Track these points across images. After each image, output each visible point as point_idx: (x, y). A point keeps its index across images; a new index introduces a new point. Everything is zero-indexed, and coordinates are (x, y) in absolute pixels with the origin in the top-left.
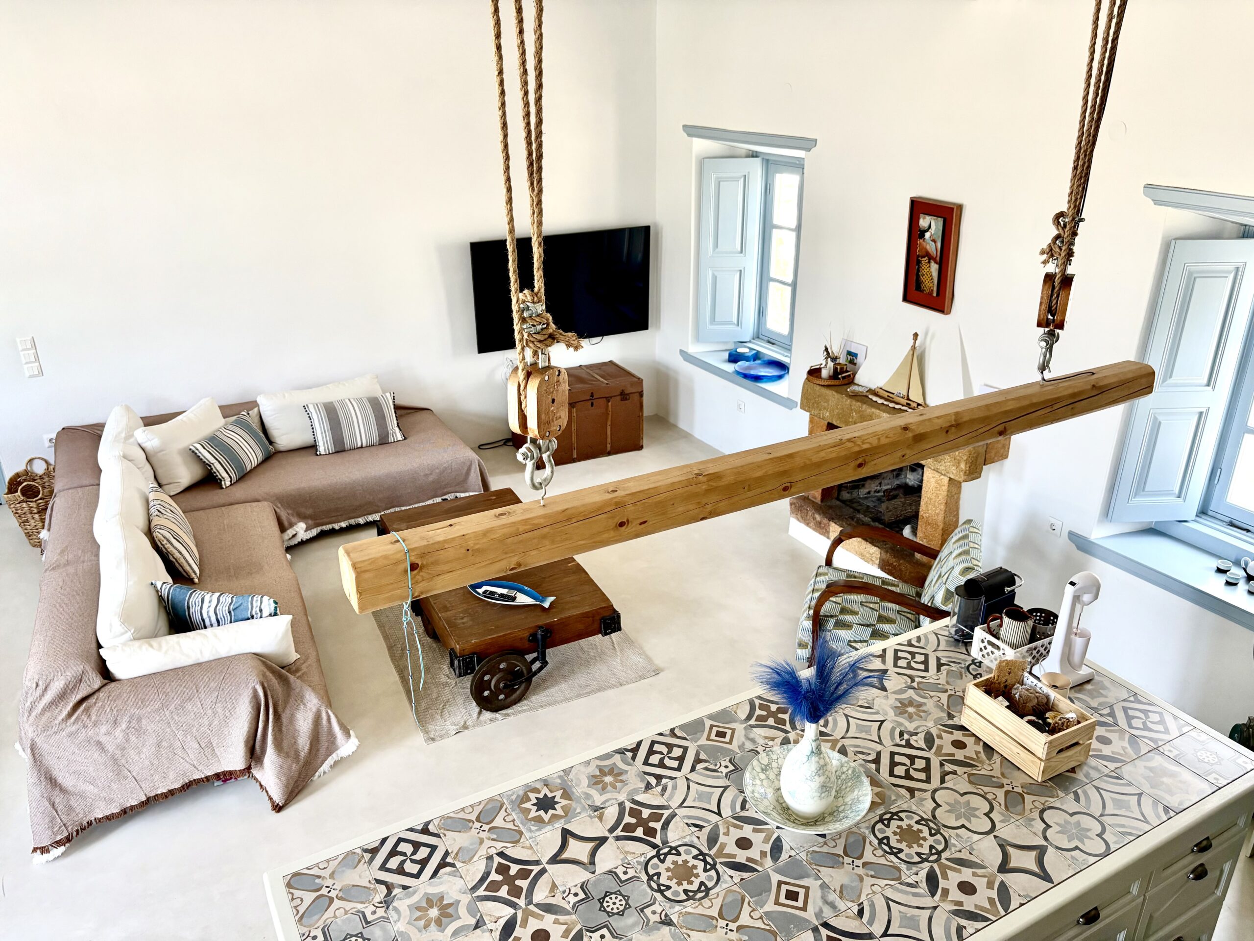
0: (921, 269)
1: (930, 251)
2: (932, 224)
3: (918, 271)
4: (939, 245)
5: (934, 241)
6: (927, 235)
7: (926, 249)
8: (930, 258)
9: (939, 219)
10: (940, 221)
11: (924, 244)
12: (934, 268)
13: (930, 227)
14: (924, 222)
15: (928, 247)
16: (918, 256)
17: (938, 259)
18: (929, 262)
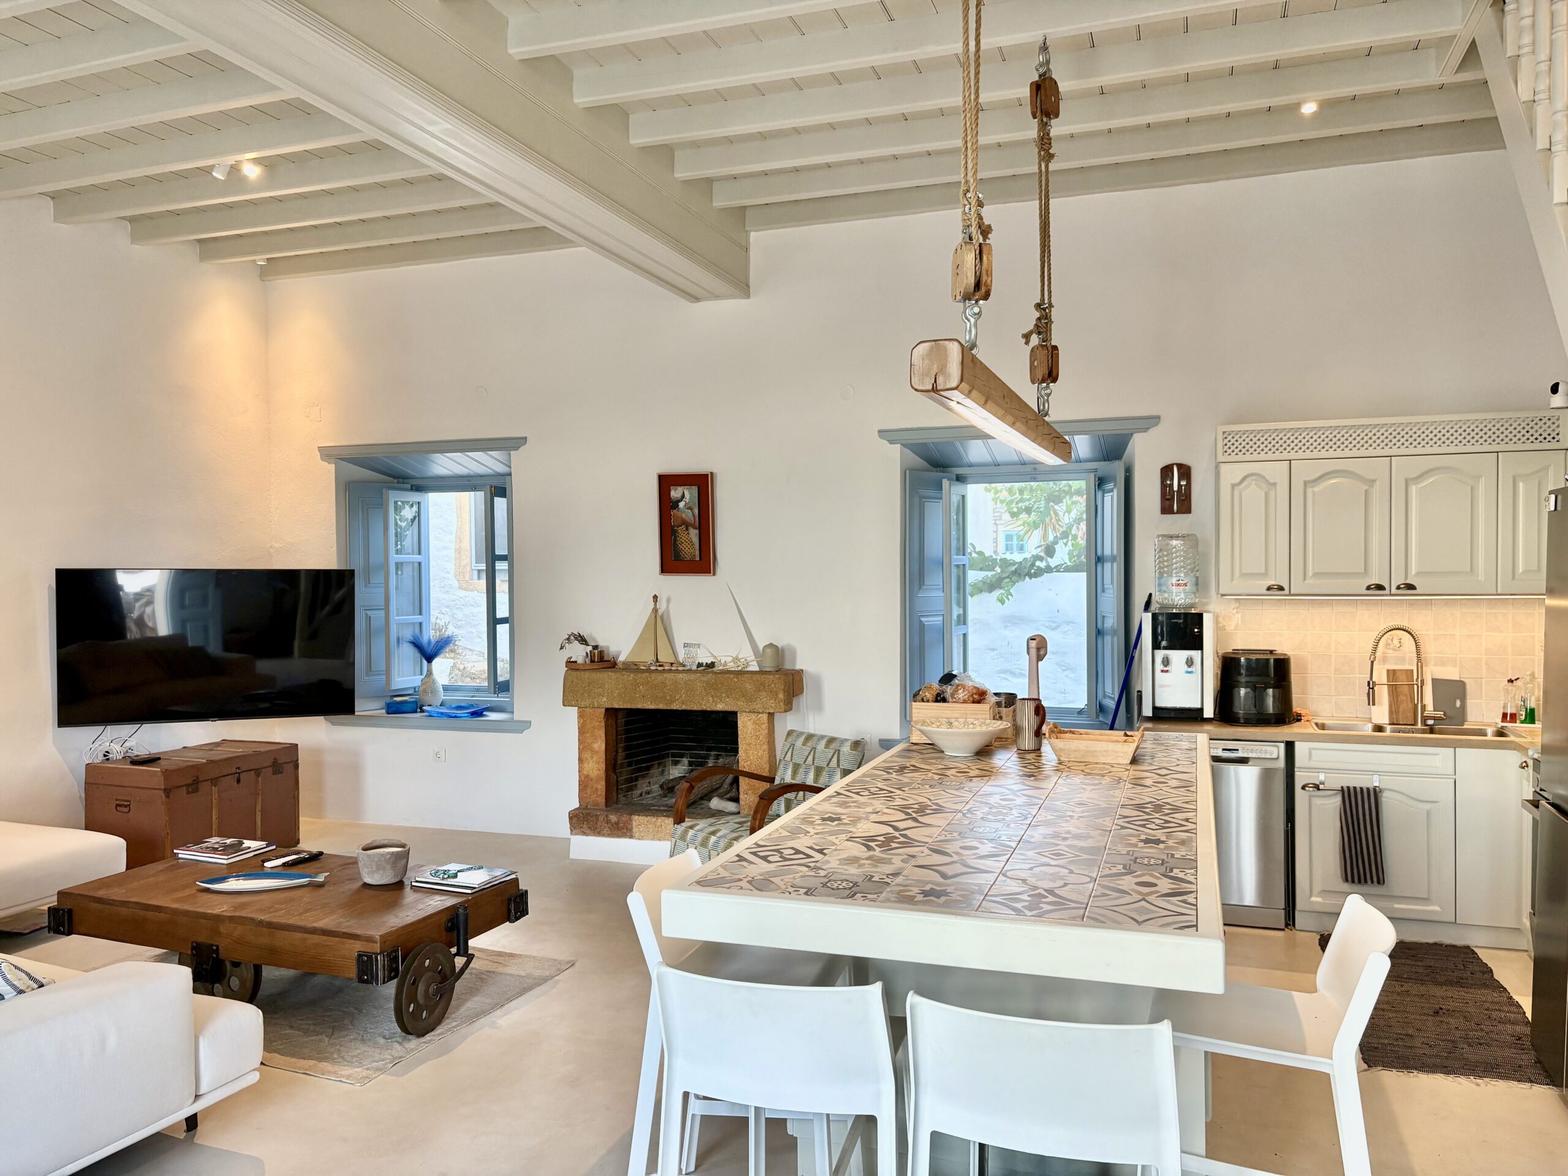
0: (678, 539)
1: (687, 519)
2: (686, 496)
3: (675, 540)
4: (696, 511)
5: (691, 509)
6: (681, 505)
7: (681, 517)
8: (687, 525)
9: (693, 487)
10: (695, 489)
11: (679, 513)
12: (694, 534)
13: (683, 496)
14: (675, 493)
15: (684, 516)
16: (674, 526)
17: (697, 524)
18: (687, 529)
